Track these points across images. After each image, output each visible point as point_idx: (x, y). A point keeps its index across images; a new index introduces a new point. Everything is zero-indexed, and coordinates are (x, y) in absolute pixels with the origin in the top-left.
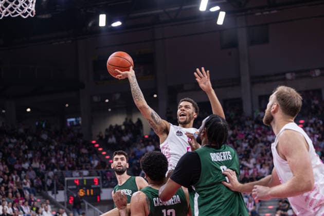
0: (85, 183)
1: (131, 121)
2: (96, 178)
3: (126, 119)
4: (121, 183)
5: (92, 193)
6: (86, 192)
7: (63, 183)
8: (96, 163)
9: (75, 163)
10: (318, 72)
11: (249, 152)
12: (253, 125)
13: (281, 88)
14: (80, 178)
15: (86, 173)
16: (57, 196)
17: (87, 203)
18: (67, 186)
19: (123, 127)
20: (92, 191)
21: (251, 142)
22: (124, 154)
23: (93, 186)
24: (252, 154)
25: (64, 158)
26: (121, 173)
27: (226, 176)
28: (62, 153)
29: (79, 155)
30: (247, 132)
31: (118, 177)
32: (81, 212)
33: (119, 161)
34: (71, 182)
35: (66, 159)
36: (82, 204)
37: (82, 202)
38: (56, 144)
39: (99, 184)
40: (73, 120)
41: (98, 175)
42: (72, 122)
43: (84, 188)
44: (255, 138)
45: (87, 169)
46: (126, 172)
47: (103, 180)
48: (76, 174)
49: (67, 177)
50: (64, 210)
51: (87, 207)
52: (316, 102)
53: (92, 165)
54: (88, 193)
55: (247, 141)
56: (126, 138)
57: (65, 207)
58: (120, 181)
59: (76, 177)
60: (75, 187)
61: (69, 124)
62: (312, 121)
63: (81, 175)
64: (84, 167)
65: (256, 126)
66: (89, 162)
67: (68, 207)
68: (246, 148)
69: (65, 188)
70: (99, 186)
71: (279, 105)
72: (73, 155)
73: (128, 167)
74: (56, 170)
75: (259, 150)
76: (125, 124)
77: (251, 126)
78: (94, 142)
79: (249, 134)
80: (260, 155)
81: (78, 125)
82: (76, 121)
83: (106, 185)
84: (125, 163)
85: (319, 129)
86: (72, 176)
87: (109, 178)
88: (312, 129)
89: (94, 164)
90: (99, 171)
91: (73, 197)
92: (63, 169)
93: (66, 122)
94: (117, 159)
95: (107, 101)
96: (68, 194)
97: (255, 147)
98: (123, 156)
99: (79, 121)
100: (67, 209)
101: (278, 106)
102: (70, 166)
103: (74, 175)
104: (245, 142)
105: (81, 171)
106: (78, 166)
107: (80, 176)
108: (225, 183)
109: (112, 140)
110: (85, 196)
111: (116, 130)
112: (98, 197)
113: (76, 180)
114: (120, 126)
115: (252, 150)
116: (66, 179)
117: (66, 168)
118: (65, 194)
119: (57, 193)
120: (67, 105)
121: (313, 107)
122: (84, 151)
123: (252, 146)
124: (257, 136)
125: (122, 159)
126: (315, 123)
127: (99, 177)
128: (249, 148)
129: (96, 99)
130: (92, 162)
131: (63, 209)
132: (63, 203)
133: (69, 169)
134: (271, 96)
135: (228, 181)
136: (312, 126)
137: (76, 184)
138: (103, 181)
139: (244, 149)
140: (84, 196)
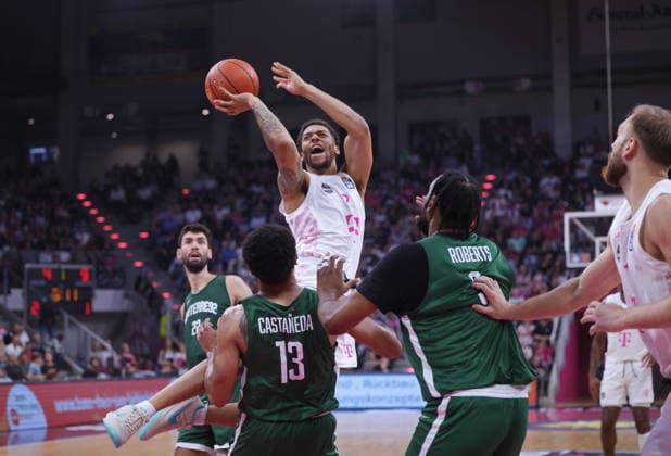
0: (63, 276)
1: (155, 159)
2: (85, 268)
3: (148, 155)
4: (196, 288)
5: (76, 298)
6: (64, 295)
7: (21, 273)
8: (85, 238)
9: (44, 236)
10: (526, 83)
11: (387, 232)
12: (397, 180)
13: (640, 109)
14: (55, 266)
15: (65, 256)
16: (9, 298)
17: (67, 317)
18: (29, 279)
19: (140, 171)
20: (76, 292)
21: (392, 213)
22: (204, 232)
23: (78, 284)
24: (394, 237)
25: (22, 225)
26: (196, 268)
27: (480, 291)
28: (19, 214)
29: (53, 220)
30: (385, 192)
31: (191, 276)
32: (56, 333)
33: (195, 244)
34: (36, 274)
35: (26, 228)
36: (57, 318)
37: (58, 313)
38: (8, 196)
39: (90, 279)
40: (41, 150)
41: (90, 262)
42: (38, 156)
43: (62, 286)
44: (400, 206)
45: (68, 249)
46: (206, 268)
47: (98, 272)
48: (46, 257)
49: (29, 261)
50: (22, 327)
51: (66, 324)
52: (520, 141)
53: (77, 242)
54: (68, 297)
55: (384, 210)
56: (146, 193)
57: (24, 322)
58: (196, 285)
59: (46, 263)
60: (43, 283)
61: (32, 160)
62: (510, 177)
63: (56, 259)
64: (61, 245)
65: (402, 182)
66: (72, 236)
67: (30, 322)
68: (382, 223)
69: (25, 283)
70: (90, 284)
71: (640, 143)
72: (41, 221)
73: (210, 256)
74: (7, 248)
75: (407, 231)
76: (144, 164)
77: (393, 181)
78: (81, 196)
79: (387, 197)
80: (409, 239)
81: (51, 161)
82: (48, 152)
83: (104, 283)
84: (205, 250)
85: (523, 194)
86: (38, 261)
87: (109, 269)
88: (510, 194)
89: (81, 240)
90: (91, 254)
91: (40, 302)
92: (21, 246)
93: (28, 153)
94: (190, 241)
95: (110, 117)
96: (30, 297)
97: (401, 222)
98: (202, 235)
99: (53, 153)
100: (28, 327)
101: (636, 143)
102: (35, 241)
103: (41, 260)
104: (380, 213)
105: (57, 253)
106: (50, 243)
107: (54, 262)
108: (479, 306)
109: (119, 195)
110: (63, 301)
111: (126, 175)
112: (87, 306)
113: (47, 270)
114: (135, 169)
115: (393, 229)
116: (28, 266)
117: (28, 244)
118: (23, 295)
119: (9, 292)
120: (31, 122)
121: (513, 150)
122: (63, 213)
123: (393, 221)
124: (404, 201)
125: (200, 241)
126: (517, 182)
127: (91, 267)
128: (387, 224)
129: (89, 112)
130: (78, 236)
131: (21, 324)
132: (19, 314)
133: (34, 247)
134: (622, 125)
135: (484, 301)
136: (510, 187)
137: (45, 278)
138: (97, 275)
139: (377, 226)
140: (60, 301)
